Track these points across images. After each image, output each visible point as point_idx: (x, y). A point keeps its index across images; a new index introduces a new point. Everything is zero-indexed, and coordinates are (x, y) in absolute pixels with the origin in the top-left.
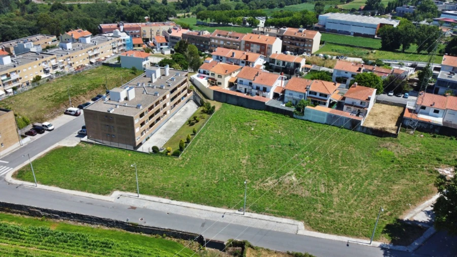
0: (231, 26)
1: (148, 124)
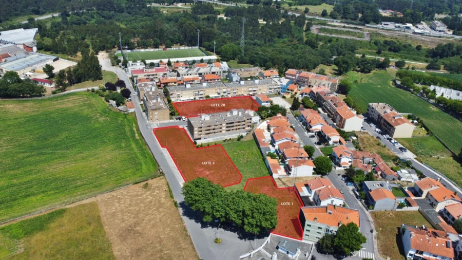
1: (204, 132)
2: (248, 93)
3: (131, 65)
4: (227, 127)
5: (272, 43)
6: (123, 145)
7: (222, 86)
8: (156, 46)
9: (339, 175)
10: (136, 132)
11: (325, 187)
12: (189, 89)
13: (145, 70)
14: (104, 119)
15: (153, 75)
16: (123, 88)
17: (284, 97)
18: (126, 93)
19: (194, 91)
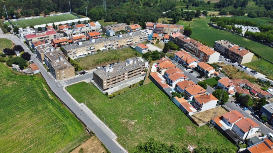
0: (224, 30)
1: (111, 83)
2: (126, 43)
3: (22, 31)
4: (128, 75)
5: (120, 6)
6: (41, 108)
7: (107, 41)
8: (37, 14)
9: (232, 102)
10: (48, 92)
11: (241, 118)
12: (82, 46)
13: (37, 34)
14: (11, 83)
15: (45, 38)
16: (22, 52)
17: (153, 44)
18: (26, 57)
19: (86, 47)
